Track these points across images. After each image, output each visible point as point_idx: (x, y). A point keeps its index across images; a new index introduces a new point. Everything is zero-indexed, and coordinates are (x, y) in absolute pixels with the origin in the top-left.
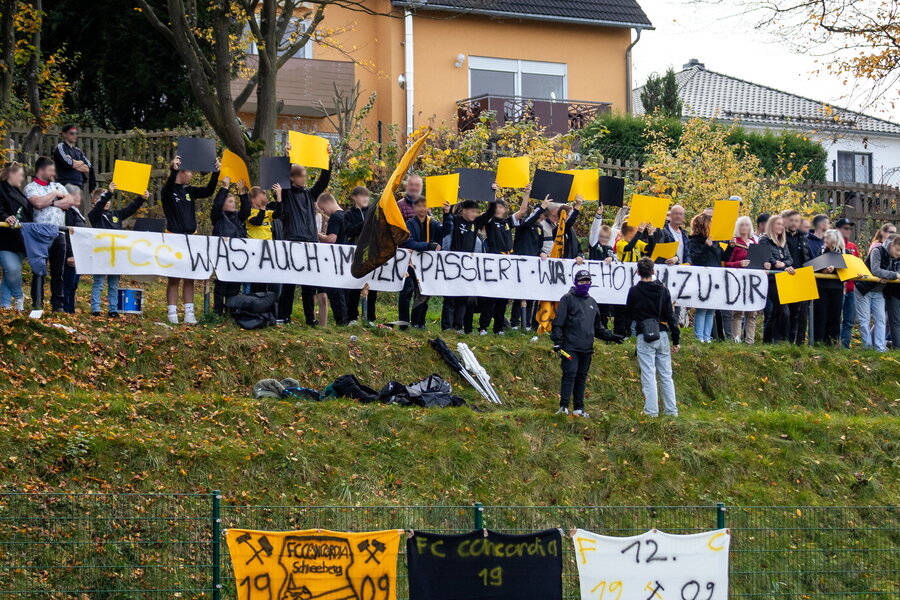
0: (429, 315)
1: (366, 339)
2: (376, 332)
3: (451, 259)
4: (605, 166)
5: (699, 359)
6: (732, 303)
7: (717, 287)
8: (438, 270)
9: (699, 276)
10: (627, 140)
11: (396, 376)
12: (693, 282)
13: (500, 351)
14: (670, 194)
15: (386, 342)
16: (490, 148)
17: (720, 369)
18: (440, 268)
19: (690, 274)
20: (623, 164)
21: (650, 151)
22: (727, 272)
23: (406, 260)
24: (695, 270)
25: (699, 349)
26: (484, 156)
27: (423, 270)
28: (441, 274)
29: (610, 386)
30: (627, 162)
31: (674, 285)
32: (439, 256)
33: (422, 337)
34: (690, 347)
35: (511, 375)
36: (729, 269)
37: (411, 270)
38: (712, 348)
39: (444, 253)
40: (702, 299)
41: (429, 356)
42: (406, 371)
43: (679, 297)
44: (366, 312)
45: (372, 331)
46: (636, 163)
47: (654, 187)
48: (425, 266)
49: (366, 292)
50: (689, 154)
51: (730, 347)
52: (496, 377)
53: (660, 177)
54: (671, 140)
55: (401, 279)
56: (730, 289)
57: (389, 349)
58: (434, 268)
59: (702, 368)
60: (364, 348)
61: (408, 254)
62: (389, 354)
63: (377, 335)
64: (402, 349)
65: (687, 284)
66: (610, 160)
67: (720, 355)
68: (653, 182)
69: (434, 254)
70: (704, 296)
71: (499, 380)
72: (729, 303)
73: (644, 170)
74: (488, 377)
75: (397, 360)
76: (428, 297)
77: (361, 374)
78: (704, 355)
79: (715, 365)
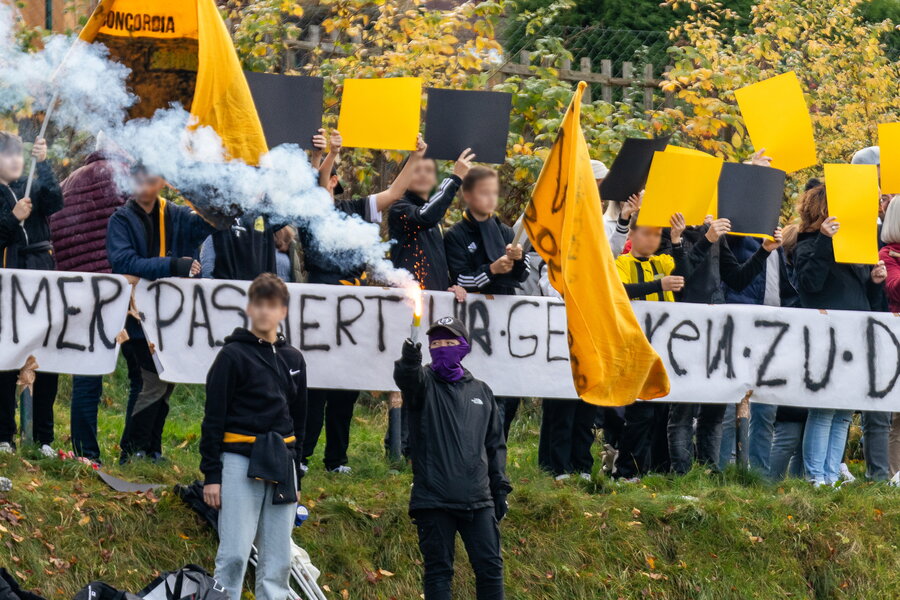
0: (169, 428)
1: (32, 484)
2: (54, 469)
3: (227, 297)
4: (575, 75)
5: (806, 526)
6: (882, 395)
7: (848, 357)
8: (194, 325)
9: (806, 332)
10: (617, 15)
11: (102, 569)
12: (791, 345)
13: (343, 510)
14: (729, 139)
15: (77, 491)
16: (304, 36)
17: (856, 548)
18: (200, 319)
19: (785, 327)
20: (617, 72)
21: (684, 39)
22: (871, 321)
23: (124, 301)
24: (798, 317)
25: (807, 502)
26: (291, 57)
27: (161, 324)
28: (201, 334)
29: (600, 591)
30: (628, 68)
31: (747, 353)
32: (198, 290)
33: (161, 480)
34: (785, 497)
35: (368, 565)
36: (878, 316)
37: (133, 324)
38: (838, 500)
39: (209, 284)
40: (812, 387)
41: (176, 523)
42: (124, 558)
43: (760, 383)
44: (29, 423)
45: (45, 468)
46: (648, 68)
47: (691, 124)
48: (166, 315)
49: (30, 378)
50: (775, 48)
51: (880, 498)
52: (335, 570)
53: (705, 101)
54: (730, 14)
55: (110, 346)
56: (878, 362)
57: (84, 510)
58: (185, 319)
59: (814, 546)
60: (27, 505)
61: (128, 289)
62: (85, 520)
63: (56, 475)
64: (115, 507)
65: (779, 350)
66: (586, 62)
67: (856, 517)
68: (689, 111)
69: (187, 284)
70: (816, 378)
71: (340, 579)
72: (873, 393)
73: (667, 85)
74: (314, 573)
75: (104, 533)
76: (170, 386)
77: (20, 565)
78: (818, 517)
79: (846, 540)
